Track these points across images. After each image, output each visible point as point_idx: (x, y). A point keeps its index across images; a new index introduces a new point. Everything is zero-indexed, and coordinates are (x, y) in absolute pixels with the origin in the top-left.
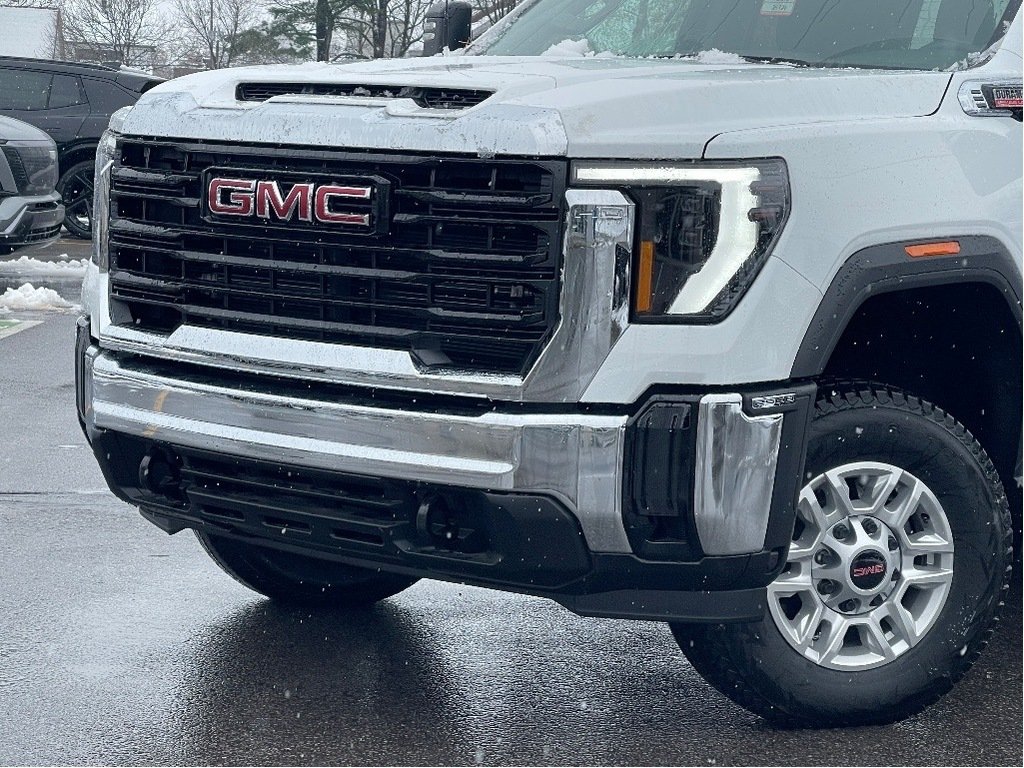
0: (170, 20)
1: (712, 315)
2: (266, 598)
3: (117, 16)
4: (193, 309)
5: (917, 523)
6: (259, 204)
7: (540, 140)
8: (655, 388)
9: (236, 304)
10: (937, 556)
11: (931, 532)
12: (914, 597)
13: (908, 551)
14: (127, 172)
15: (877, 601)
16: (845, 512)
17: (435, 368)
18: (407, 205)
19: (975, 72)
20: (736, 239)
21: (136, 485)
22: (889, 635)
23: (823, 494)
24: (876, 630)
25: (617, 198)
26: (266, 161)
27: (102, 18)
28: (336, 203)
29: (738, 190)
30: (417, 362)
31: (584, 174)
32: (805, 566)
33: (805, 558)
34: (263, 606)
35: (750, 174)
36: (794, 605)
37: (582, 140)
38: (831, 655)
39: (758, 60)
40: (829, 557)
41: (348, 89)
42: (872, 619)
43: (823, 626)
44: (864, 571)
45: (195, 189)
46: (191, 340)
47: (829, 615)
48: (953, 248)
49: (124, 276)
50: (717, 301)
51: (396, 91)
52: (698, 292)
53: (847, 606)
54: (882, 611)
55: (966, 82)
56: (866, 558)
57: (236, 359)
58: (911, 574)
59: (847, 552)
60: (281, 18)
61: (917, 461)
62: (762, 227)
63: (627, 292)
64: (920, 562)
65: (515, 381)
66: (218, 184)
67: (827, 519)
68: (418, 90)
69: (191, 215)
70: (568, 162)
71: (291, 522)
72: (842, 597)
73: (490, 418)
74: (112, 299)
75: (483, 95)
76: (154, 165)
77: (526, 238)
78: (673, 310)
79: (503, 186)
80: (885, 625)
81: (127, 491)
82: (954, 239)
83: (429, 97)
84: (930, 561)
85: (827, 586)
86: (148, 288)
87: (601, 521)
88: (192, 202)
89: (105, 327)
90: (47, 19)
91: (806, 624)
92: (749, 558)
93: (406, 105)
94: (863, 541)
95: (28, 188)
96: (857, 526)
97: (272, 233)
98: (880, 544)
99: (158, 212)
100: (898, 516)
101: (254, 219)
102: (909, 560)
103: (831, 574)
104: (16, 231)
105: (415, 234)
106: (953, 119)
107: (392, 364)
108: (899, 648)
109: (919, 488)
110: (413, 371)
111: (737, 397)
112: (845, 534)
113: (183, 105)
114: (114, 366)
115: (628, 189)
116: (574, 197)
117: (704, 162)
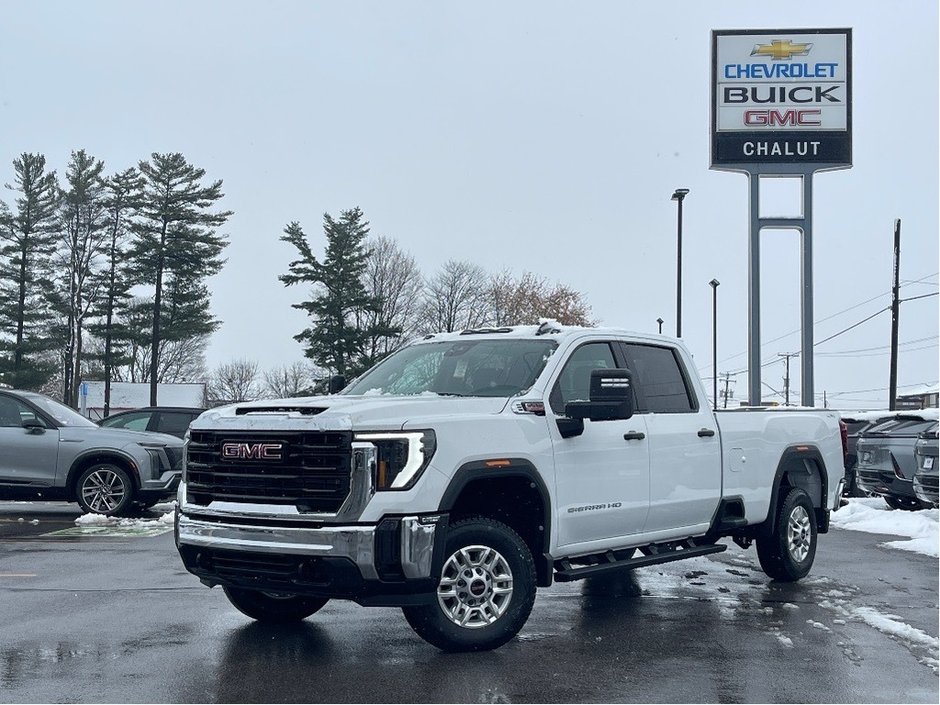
0: (262, 388)
1: (408, 487)
2: (255, 620)
3: (235, 386)
4: (217, 495)
5: (499, 569)
6: (242, 452)
7: (344, 425)
8: (386, 515)
9: (233, 492)
10: (507, 582)
11: (504, 573)
12: (498, 599)
13: (495, 581)
14: (194, 444)
15: (482, 601)
16: (469, 566)
17: (305, 512)
18: (296, 450)
19: (521, 398)
20: (415, 459)
21: (196, 566)
22: (489, 615)
23: (460, 558)
24: (484, 613)
25: (370, 445)
26: (245, 437)
27: (227, 388)
28: (269, 451)
29: (415, 442)
30: (299, 510)
31: (359, 437)
32: (453, 587)
33: (454, 583)
34: (253, 623)
35: (421, 435)
36: (450, 602)
37: (358, 424)
38: (465, 622)
39: (443, 395)
40: (462, 583)
41: (276, 409)
42: (482, 608)
43: (462, 611)
44: (476, 588)
45: (219, 448)
46: (217, 507)
47: (464, 606)
48: (507, 463)
49: (192, 484)
50: (409, 482)
51: (294, 409)
52: (401, 480)
53: (471, 603)
54: (485, 605)
55: (515, 401)
56: (478, 583)
57: (244, 514)
58: (496, 590)
59: (470, 581)
60: (320, 384)
61: (496, 544)
62: (425, 455)
63: (376, 480)
64: (500, 585)
65: (334, 515)
66: (227, 446)
67: (462, 568)
68: (302, 408)
69: (218, 458)
70: (352, 433)
71: (258, 575)
72: (468, 599)
73: (324, 529)
74: (188, 493)
75: (324, 409)
76: (204, 441)
77: (337, 461)
78: (392, 486)
79: (330, 442)
80: (488, 610)
81: (192, 569)
82: (508, 459)
83: (306, 411)
84: (505, 584)
85: (462, 595)
86: (200, 488)
87: (367, 566)
88: (218, 453)
89: (185, 504)
90: (199, 389)
91: (456, 610)
92: (424, 580)
93: (297, 414)
94: (476, 576)
95: (176, 467)
96: (474, 571)
97: (246, 464)
98: (483, 578)
99: (205, 458)
100: (490, 567)
101: (240, 459)
102: (495, 584)
103: (463, 590)
104: (169, 487)
105: (297, 461)
106: (508, 415)
107: (290, 510)
108: (493, 619)
109: (498, 555)
110: (298, 513)
111: (416, 518)
112: (469, 574)
113: (215, 418)
114: (187, 519)
115: (374, 442)
116: (355, 445)
117: (402, 431)
